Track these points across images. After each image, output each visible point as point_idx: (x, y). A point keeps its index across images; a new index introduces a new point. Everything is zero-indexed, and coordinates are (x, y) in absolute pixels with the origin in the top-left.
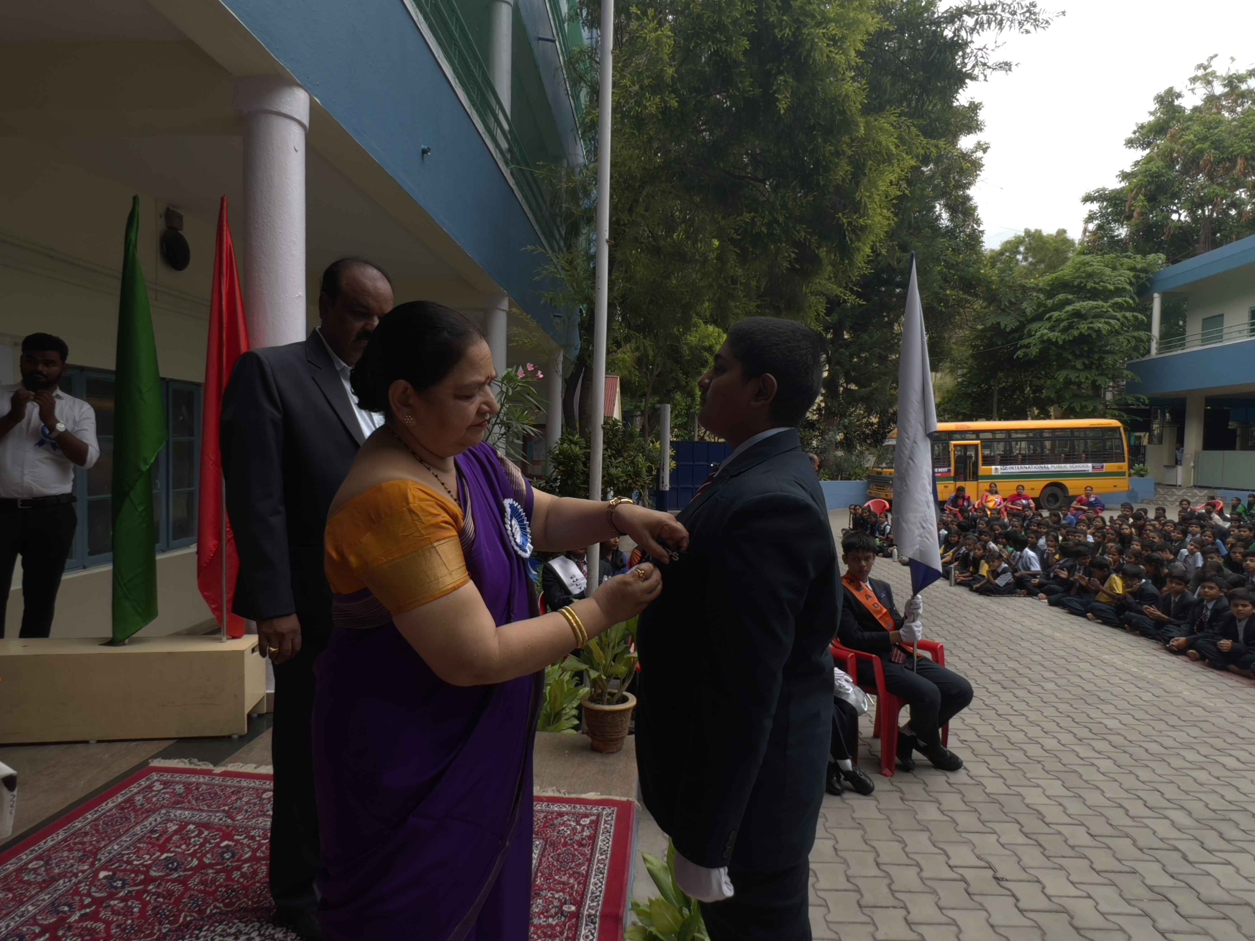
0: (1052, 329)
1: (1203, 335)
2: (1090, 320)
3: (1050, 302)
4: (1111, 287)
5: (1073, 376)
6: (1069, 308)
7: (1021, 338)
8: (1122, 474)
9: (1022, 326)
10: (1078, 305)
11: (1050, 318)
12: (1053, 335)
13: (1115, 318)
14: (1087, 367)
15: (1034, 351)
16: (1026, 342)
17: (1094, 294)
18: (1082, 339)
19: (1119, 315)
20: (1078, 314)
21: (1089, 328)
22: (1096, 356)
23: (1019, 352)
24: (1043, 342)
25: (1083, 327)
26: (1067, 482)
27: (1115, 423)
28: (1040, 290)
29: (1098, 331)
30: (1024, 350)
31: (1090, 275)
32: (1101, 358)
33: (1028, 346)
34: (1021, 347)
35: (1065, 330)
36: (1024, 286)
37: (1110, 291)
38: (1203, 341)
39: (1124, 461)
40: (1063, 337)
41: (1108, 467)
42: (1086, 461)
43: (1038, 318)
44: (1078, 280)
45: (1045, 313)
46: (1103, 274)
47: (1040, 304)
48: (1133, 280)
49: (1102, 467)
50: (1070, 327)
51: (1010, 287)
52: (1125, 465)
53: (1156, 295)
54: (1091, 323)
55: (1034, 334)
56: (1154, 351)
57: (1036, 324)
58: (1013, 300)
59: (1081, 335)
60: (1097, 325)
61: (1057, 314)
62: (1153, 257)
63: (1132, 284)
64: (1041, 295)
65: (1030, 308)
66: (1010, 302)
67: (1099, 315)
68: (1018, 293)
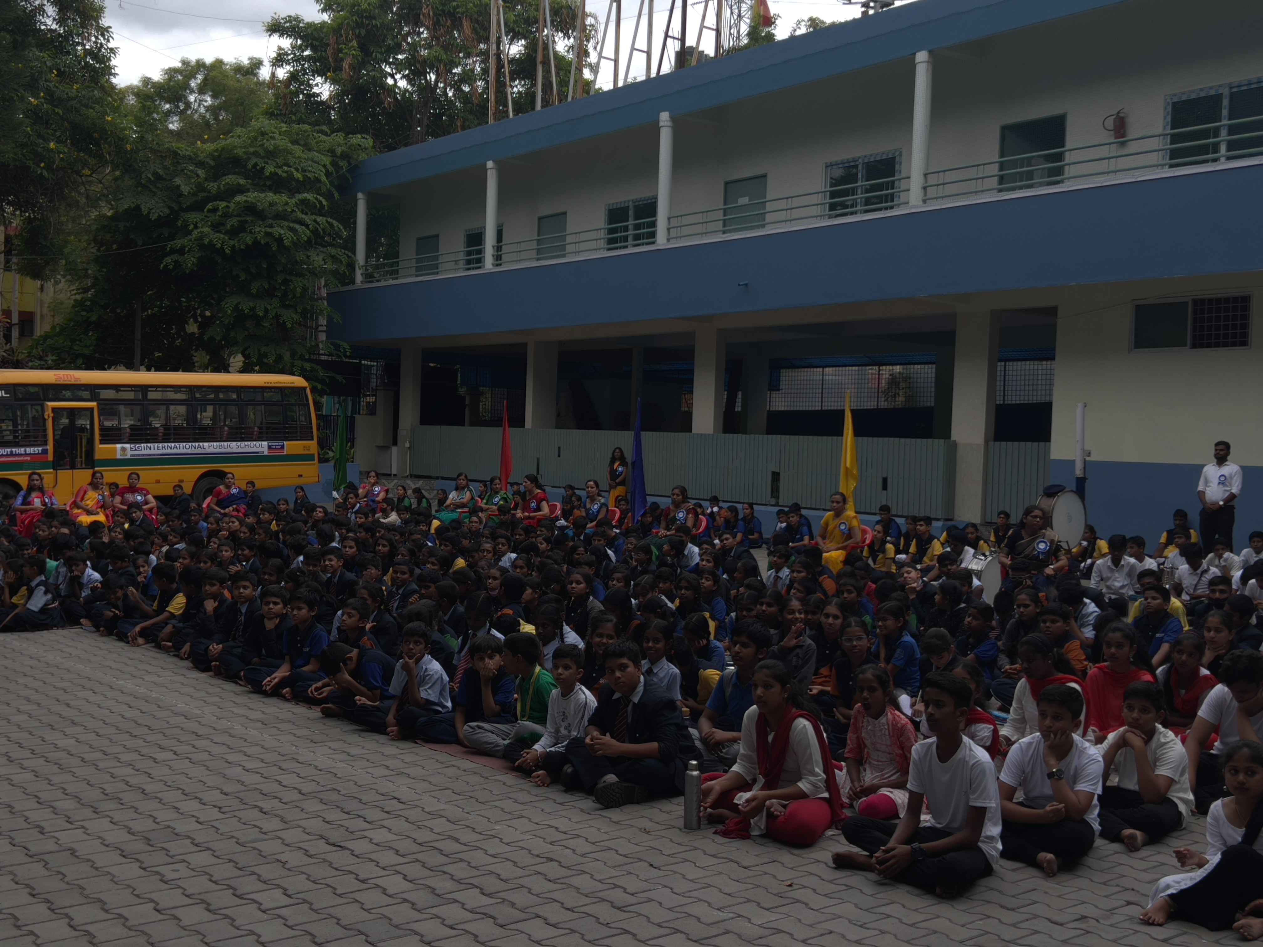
0: (216, 227)
1: (418, 261)
2: (270, 221)
3: (213, 187)
4: (298, 175)
5: (246, 305)
6: (239, 198)
7: (172, 237)
8: (310, 457)
10: (252, 196)
11: (215, 210)
12: (218, 238)
13: (302, 223)
15: (190, 261)
16: (178, 243)
18: (256, 250)
19: (308, 219)
20: (251, 209)
21: (267, 234)
22: (280, 278)
23: (168, 260)
24: (202, 247)
25: (259, 230)
27: (298, 381)
28: (201, 164)
29: (280, 240)
30: (175, 257)
31: (271, 155)
32: (285, 282)
33: (181, 251)
34: (173, 251)
35: (234, 233)
36: (175, 154)
37: (297, 180)
38: (418, 269)
39: (312, 439)
40: (232, 243)
41: (291, 446)
42: (259, 438)
43: (198, 207)
44: (254, 159)
45: (207, 200)
46: (290, 152)
47: (200, 188)
48: (331, 169)
49: (283, 447)
50: (241, 228)
51: (152, 150)
52: (312, 446)
53: (360, 195)
54: (271, 226)
55: (190, 233)
56: (359, 278)
57: (193, 217)
58: (160, 172)
59: (256, 243)
60: (277, 231)
61: (223, 204)
62: (356, 139)
63: (328, 174)
64: (200, 172)
65: (185, 189)
66: (155, 174)
67: (280, 216)
68: (168, 163)
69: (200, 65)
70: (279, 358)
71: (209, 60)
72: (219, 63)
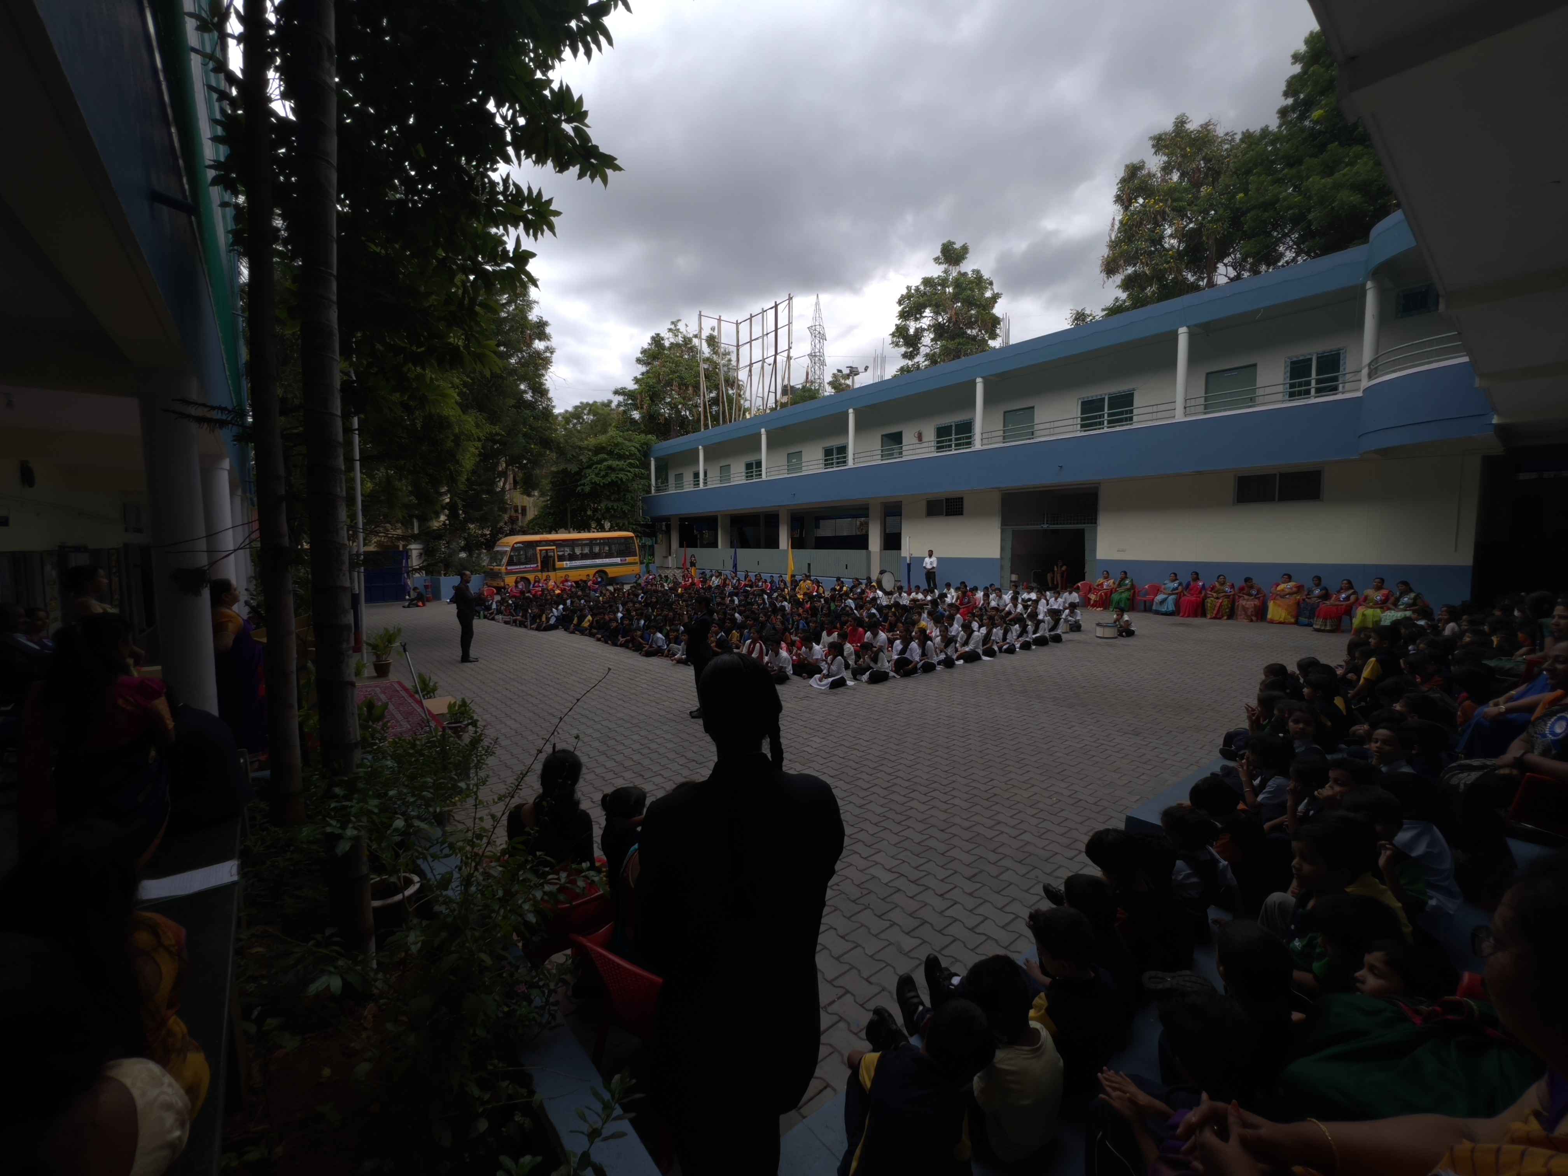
0: (597, 475)
1: (675, 484)
2: (617, 472)
3: (595, 459)
4: (627, 453)
5: (610, 505)
6: (605, 463)
7: (580, 480)
8: (635, 563)
9: (581, 470)
10: (610, 462)
11: (596, 468)
12: (597, 480)
13: (629, 471)
14: (618, 500)
15: (587, 489)
16: (583, 482)
17: (620, 457)
18: (613, 483)
19: (631, 470)
20: (610, 468)
21: (617, 477)
22: (622, 494)
23: (579, 488)
24: (592, 483)
25: (613, 476)
26: (607, 570)
27: (630, 534)
28: (590, 450)
29: (621, 480)
30: (582, 487)
31: (617, 445)
32: (625, 495)
33: (584, 485)
34: (581, 485)
35: (604, 477)
36: (580, 445)
37: (627, 455)
38: (676, 487)
39: (636, 556)
40: (603, 481)
41: (629, 559)
42: (617, 557)
43: (589, 467)
44: (610, 447)
45: (593, 464)
46: (623, 443)
47: (590, 459)
48: (640, 448)
49: (626, 560)
50: (606, 475)
51: (571, 446)
52: (637, 559)
53: (652, 459)
54: (618, 474)
55: (587, 477)
56: (653, 491)
57: (588, 471)
58: (574, 454)
59: (612, 481)
60: (620, 476)
61: (599, 466)
62: (650, 436)
63: (639, 451)
64: (590, 453)
65: (584, 460)
66: (572, 455)
67: (622, 470)
68: (577, 450)
69: (588, 404)
70: (624, 524)
71: (591, 402)
72: (595, 402)
